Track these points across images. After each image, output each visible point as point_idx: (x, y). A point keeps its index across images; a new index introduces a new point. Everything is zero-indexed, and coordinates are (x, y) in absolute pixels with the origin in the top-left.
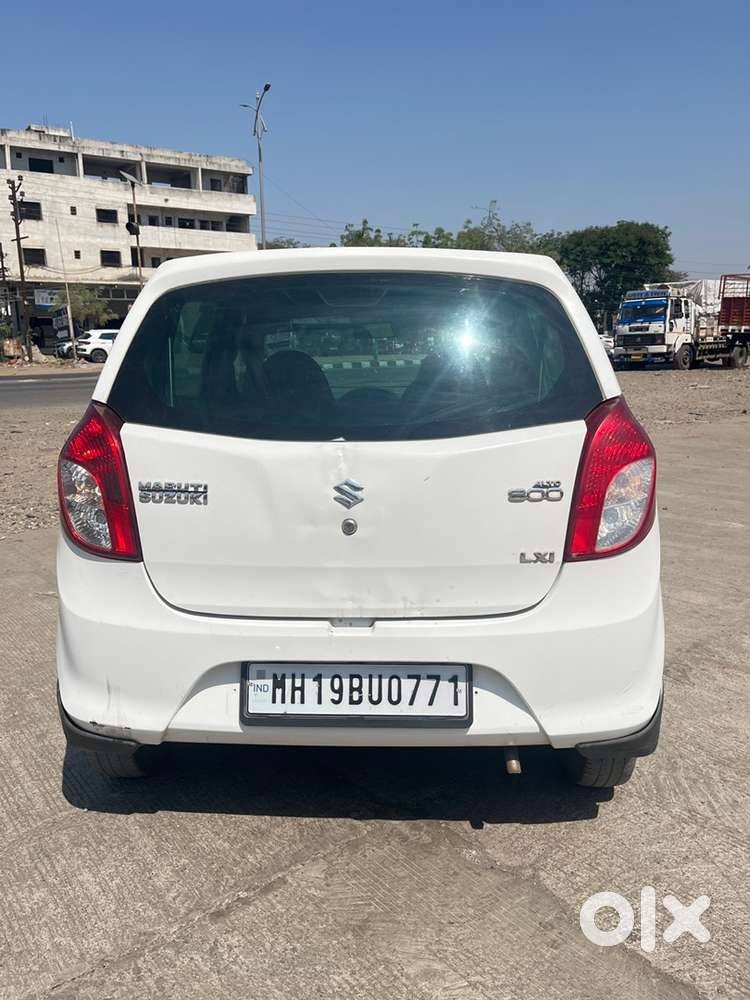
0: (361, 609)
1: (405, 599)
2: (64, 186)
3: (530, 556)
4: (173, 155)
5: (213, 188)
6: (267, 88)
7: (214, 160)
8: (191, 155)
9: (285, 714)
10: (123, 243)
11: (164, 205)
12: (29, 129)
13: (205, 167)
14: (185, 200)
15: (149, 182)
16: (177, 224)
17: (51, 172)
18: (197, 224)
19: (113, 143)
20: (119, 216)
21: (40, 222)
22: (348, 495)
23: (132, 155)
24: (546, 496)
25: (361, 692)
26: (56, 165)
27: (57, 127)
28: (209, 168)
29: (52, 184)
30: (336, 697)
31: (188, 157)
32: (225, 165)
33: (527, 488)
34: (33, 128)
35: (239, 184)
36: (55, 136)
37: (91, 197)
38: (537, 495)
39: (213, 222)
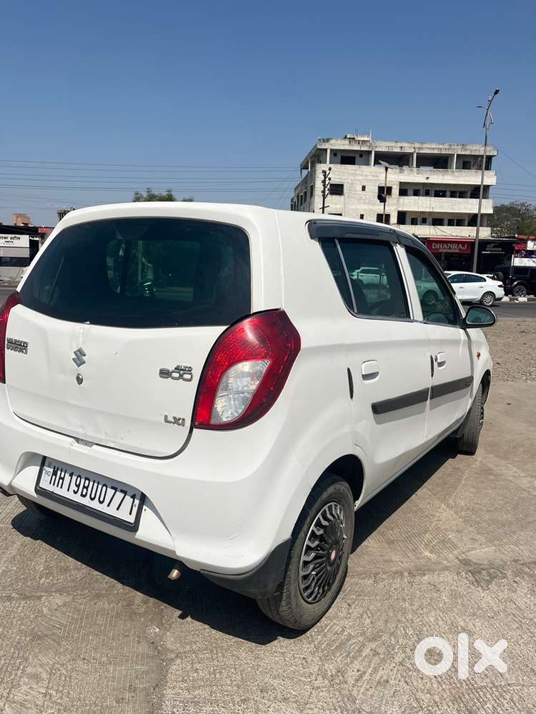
0: (86, 435)
1: (106, 434)
2: (360, 172)
3: (171, 419)
4: (435, 147)
5: (464, 168)
6: (496, 92)
7: (468, 147)
8: (450, 145)
9: (52, 492)
10: (392, 209)
11: (426, 181)
12: (346, 137)
13: (460, 153)
14: (441, 177)
15: (418, 166)
16: (433, 193)
17: (354, 164)
18: (448, 193)
19: (396, 142)
20: (393, 191)
21: (342, 197)
22: (79, 357)
23: (408, 148)
24: (181, 377)
25: (87, 490)
26: (358, 159)
27: (363, 135)
28: (463, 153)
29: (352, 172)
30: (76, 489)
31: (448, 147)
32: (476, 150)
33: (171, 368)
34: (348, 136)
35: (485, 163)
36: (359, 141)
37: (376, 178)
38: (176, 375)
39: (460, 192)
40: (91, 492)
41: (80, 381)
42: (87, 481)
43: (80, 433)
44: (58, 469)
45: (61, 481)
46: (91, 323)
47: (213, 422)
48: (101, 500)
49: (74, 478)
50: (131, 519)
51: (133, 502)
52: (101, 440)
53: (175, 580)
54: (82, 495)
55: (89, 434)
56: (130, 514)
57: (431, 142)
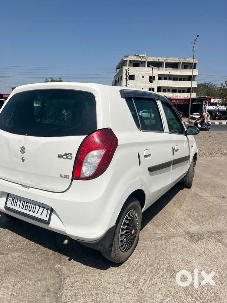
0: (26, 184)
1: (35, 183)
2: (142, 70)
3: (63, 176)
4: (173, 59)
5: (185, 68)
6: (198, 36)
7: (186, 59)
8: (179, 59)
9: (12, 208)
10: (155, 86)
11: (169, 74)
12: (135, 55)
13: (183, 62)
14: (175, 72)
15: (166, 67)
16: (172, 79)
17: (139, 67)
18: (178, 79)
19: (156, 57)
20: (155, 78)
21: (134, 81)
22: (23, 150)
23: (161, 60)
24: (67, 157)
25: (27, 207)
26: (140, 64)
27: (143, 54)
28: (184, 62)
29: (138, 70)
30: (23, 207)
31: (178, 59)
32: (190, 61)
33: (63, 154)
34: (136, 55)
35: (193, 66)
36: (141, 57)
37: (148, 73)
38: (65, 157)
39: (183, 79)
40: (29, 208)
41: (23, 160)
42: (27, 203)
43: (24, 182)
44: (14, 198)
45: (16, 203)
46: (28, 135)
47: (81, 176)
48: (34, 211)
49: (22, 202)
50: (47, 219)
51: (48, 212)
52: (33, 185)
53: (67, 244)
54: (25, 209)
55: (28, 183)
56: (46, 217)
57: (171, 57)
